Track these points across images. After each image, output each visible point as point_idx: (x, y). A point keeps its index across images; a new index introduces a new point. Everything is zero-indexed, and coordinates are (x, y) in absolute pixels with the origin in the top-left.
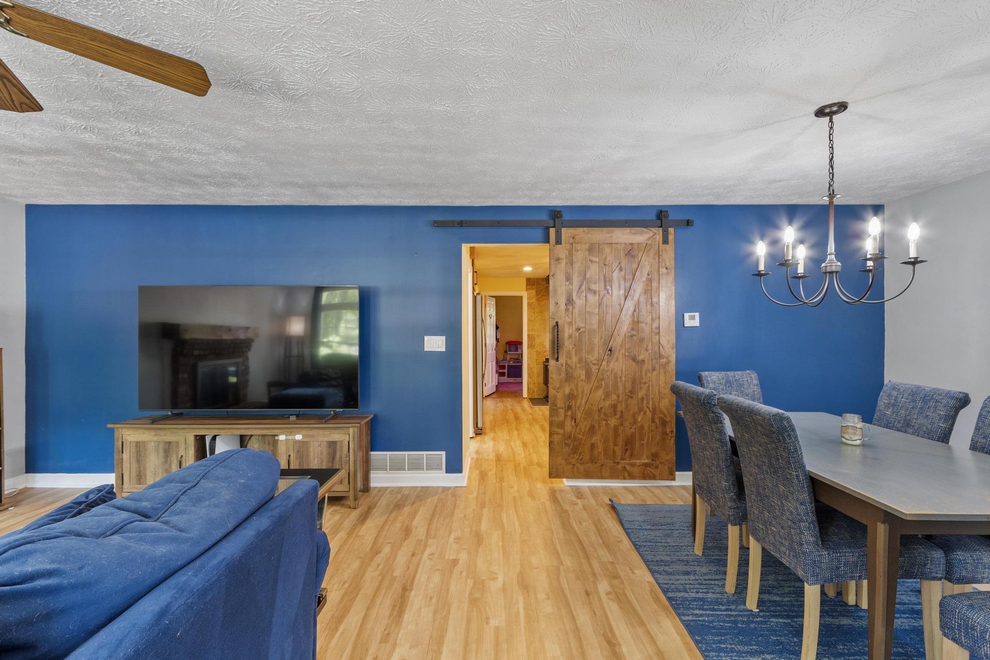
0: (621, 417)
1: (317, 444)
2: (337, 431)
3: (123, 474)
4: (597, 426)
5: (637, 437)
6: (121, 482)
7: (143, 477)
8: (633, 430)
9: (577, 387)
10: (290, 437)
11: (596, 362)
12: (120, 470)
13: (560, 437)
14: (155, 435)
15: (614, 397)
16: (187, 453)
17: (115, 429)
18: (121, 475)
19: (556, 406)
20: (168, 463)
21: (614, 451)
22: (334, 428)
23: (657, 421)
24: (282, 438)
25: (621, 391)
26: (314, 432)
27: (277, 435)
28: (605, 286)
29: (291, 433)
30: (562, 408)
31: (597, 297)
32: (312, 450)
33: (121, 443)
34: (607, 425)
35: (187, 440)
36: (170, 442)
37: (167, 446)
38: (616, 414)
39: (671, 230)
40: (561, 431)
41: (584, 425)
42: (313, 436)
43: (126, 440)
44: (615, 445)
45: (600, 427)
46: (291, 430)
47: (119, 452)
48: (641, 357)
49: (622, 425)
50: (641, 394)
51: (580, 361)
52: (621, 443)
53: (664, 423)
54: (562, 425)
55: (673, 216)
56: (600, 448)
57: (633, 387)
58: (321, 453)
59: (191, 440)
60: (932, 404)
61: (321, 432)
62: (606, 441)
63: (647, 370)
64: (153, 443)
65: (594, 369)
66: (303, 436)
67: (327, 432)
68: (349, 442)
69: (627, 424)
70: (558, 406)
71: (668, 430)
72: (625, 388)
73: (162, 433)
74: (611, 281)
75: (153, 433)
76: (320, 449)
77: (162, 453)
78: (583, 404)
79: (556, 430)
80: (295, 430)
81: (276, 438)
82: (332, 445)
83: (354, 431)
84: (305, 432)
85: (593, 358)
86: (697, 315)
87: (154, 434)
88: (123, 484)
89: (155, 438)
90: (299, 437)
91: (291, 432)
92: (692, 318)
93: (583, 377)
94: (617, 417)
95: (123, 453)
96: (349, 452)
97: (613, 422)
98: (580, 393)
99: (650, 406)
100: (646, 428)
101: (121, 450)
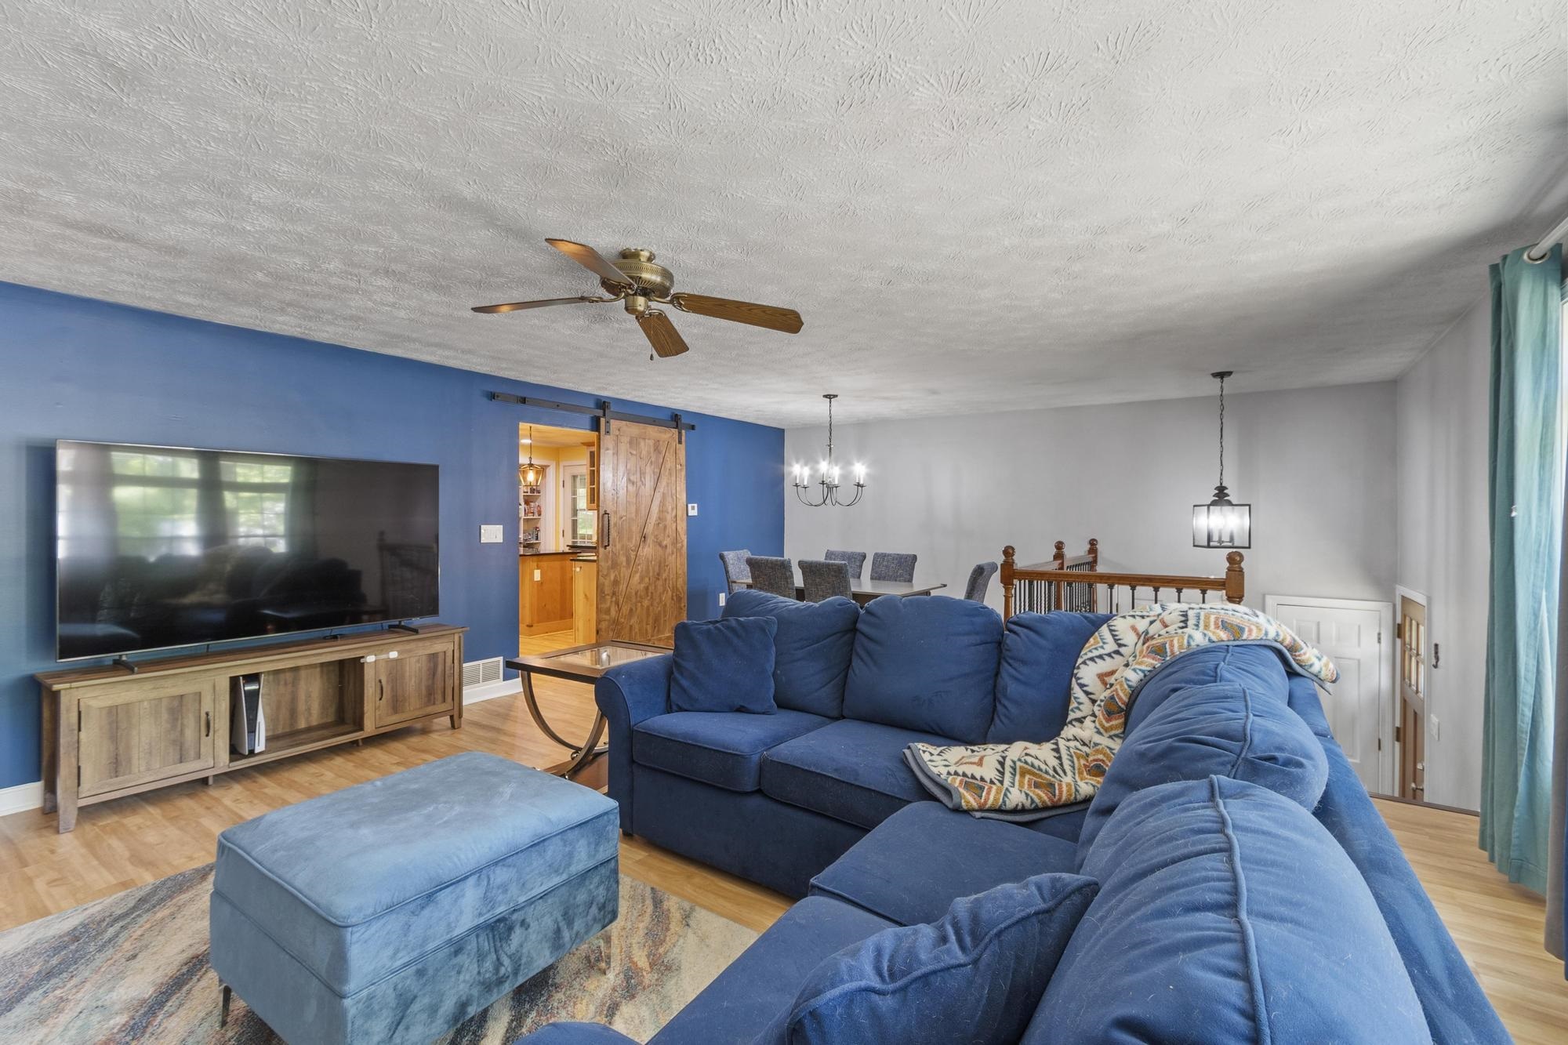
0: (652, 598)
1: (414, 660)
2: (440, 641)
3: (79, 768)
4: (634, 609)
5: (662, 612)
6: (76, 781)
7: (124, 763)
8: (659, 609)
9: (619, 574)
10: (383, 656)
11: (633, 548)
12: (74, 761)
13: (607, 623)
14: (154, 688)
15: (647, 580)
16: (217, 706)
17: (62, 692)
18: (76, 771)
19: (604, 593)
20: (179, 729)
21: (646, 630)
22: (437, 637)
23: (675, 598)
24: (371, 659)
25: (651, 574)
26: (412, 646)
27: (363, 657)
28: (641, 477)
29: (382, 652)
30: (608, 595)
31: (635, 488)
32: (408, 669)
33: (76, 714)
34: (642, 605)
35: (217, 688)
36: (182, 696)
37: (176, 703)
38: (648, 596)
39: (683, 432)
40: (607, 617)
41: (625, 610)
42: (410, 651)
43: (89, 707)
44: (647, 624)
45: (636, 609)
46: (381, 647)
47: (73, 730)
48: (665, 543)
49: (652, 605)
50: (664, 576)
51: (623, 546)
52: (651, 621)
53: (679, 599)
54: (608, 611)
55: (684, 420)
56: (637, 628)
57: (660, 570)
58: (420, 670)
59: (224, 685)
60: (853, 560)
61: (420, 644)
62: (641, 622)
63: (669, 554)
64: (146, 703)
65: (632, 555)
66: (399, 652)
67: (428, 643)
68: (453, 651)
69: (655, 604)
70: (606, 593)
71: (683, 605)
72: (654, 572)
73: (169, 682)
74: (645, 473)
75: (148, 686)
76: (418, 665)
77: (165, 716)
78: (624, 589)
79: (604, 616)
80: (386, 646)
81: (362, 661)
82: (433, 657)
83: (460, 637)
84: (401, 647)
85: (632, 545)
86: (696, 505)
87: (152, 687)
88: (79, 785)
89: (154, 694)
90: (394, 655)
91: (382, 650)
92: (693, 508)
93: (624, 564)
94: (649, 598)
95: (79, 730)
96: (453, 662)
97: (646, 603)
98: (622, 579)
99: (671, 586)
100: (668, 605)
101: (76, 727)
